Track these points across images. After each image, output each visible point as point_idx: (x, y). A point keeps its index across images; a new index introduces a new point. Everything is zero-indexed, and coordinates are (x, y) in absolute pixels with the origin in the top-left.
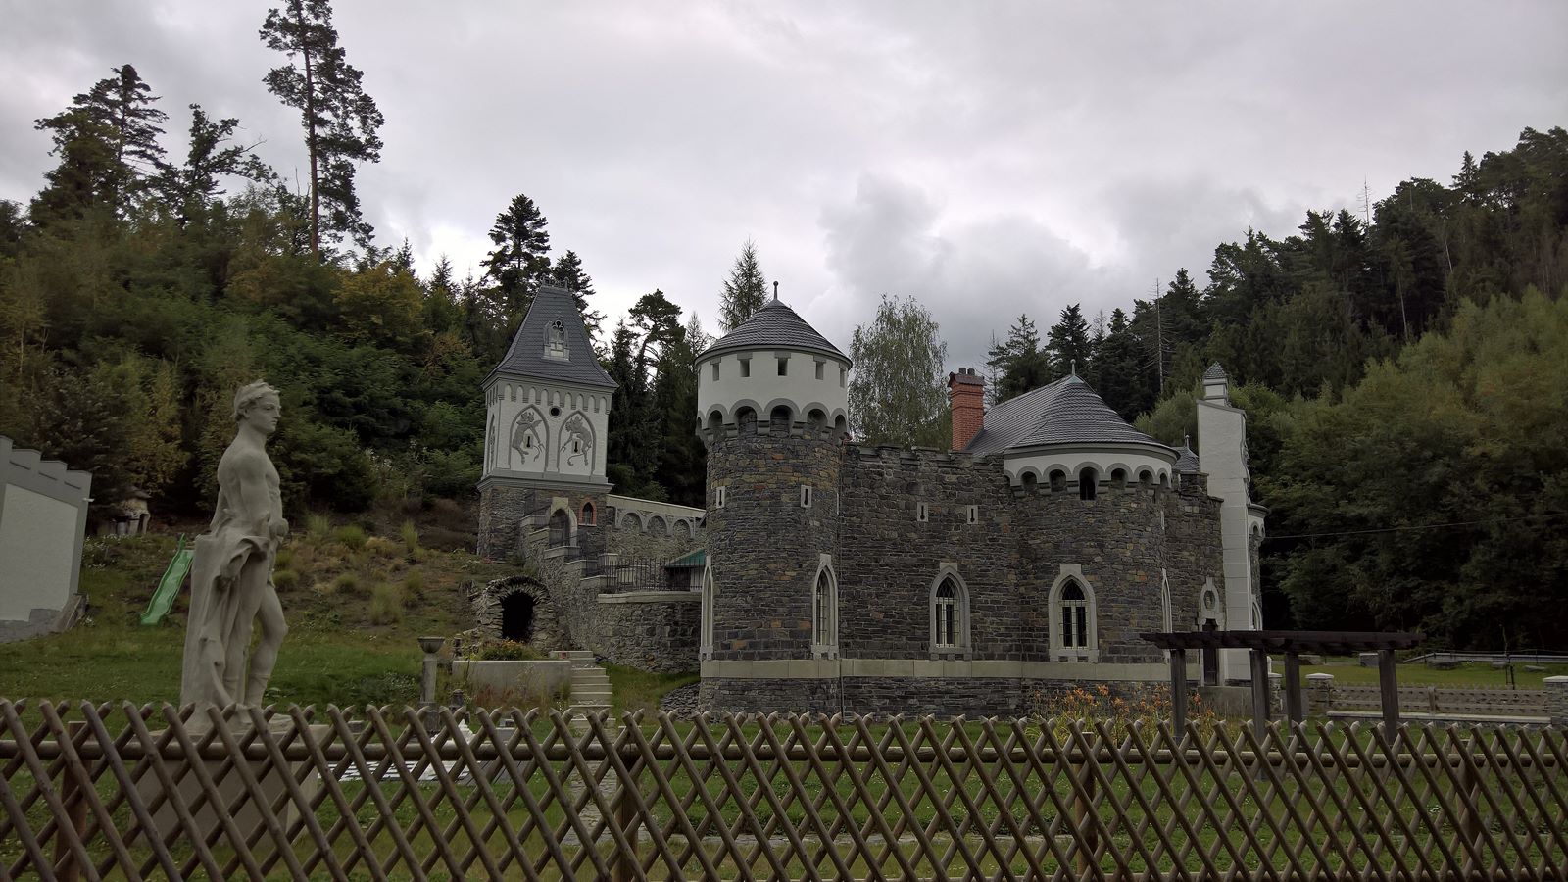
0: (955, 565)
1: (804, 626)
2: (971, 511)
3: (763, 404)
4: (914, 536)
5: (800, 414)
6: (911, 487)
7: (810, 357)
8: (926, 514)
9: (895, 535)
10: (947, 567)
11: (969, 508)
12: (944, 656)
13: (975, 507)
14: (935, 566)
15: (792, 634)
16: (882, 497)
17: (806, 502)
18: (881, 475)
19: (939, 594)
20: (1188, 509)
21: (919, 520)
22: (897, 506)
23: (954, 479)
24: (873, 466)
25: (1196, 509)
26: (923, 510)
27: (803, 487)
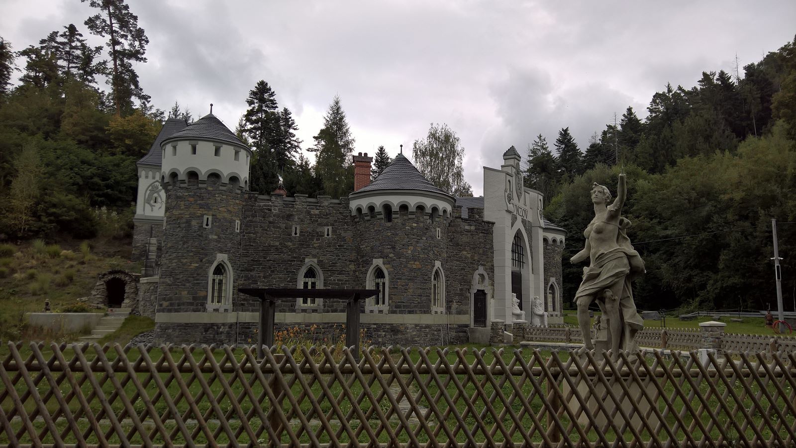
1: (202, 294)
2: (327, 230)
3: (182, 170)
4: (289, 244)
5: (203, 176)
6: (289, 217)
7: (212, 144)
8: (298, 231)
9: (277, 244)
10: (310, 261)
11: (326, 228)
12: (304, 311)
13: (330, 228)
15: (194, 298)
16: (270, 222)
17: (207, 225)
18: (270, 210)
19: (306, 276)
20: (467, 227)
21: (293, 235)
22: (280, 228)
23: (317, 212)
24: (265, 205)
25: (473, 228)
26: (296, 229)
27: (205, 217)
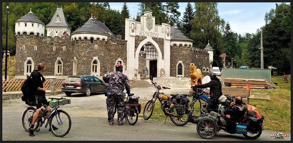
0: (60, 58)
6: (52, 44)
9: (49, 53)
11: (64, 47)
12: (57, 75)
14: (56, 59)
15: (21, 71)
16: (47, 46)
17: (24, 48)
18: (46, 42)
21: (54, 50)
22: (49, 48)
23: (61, 41)
